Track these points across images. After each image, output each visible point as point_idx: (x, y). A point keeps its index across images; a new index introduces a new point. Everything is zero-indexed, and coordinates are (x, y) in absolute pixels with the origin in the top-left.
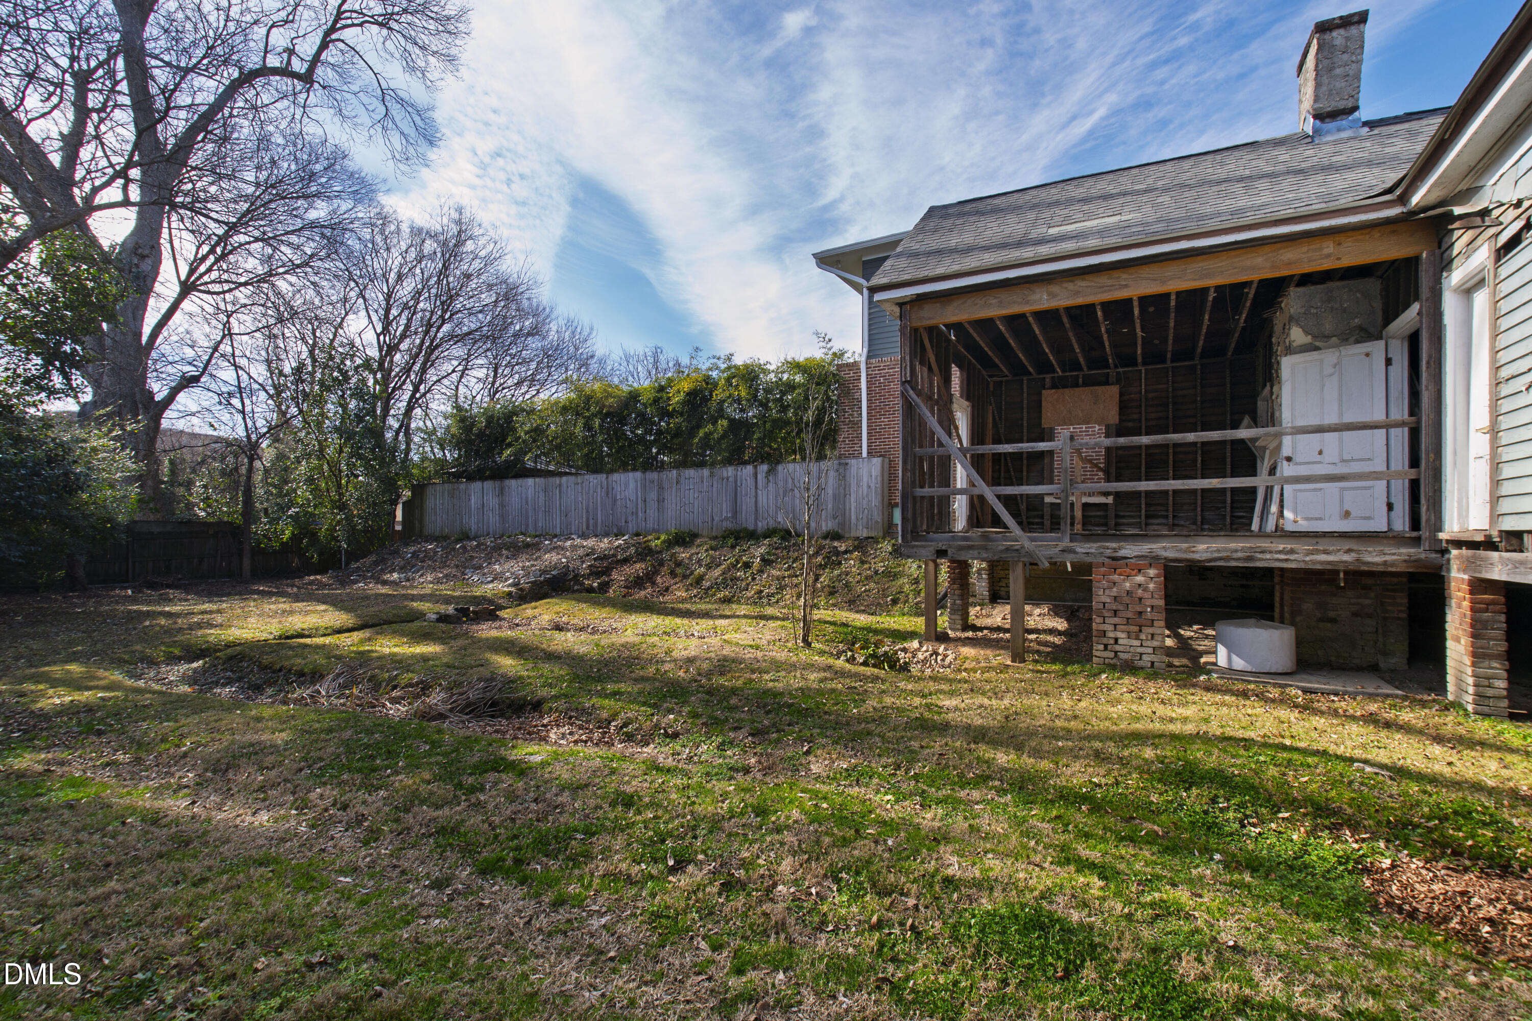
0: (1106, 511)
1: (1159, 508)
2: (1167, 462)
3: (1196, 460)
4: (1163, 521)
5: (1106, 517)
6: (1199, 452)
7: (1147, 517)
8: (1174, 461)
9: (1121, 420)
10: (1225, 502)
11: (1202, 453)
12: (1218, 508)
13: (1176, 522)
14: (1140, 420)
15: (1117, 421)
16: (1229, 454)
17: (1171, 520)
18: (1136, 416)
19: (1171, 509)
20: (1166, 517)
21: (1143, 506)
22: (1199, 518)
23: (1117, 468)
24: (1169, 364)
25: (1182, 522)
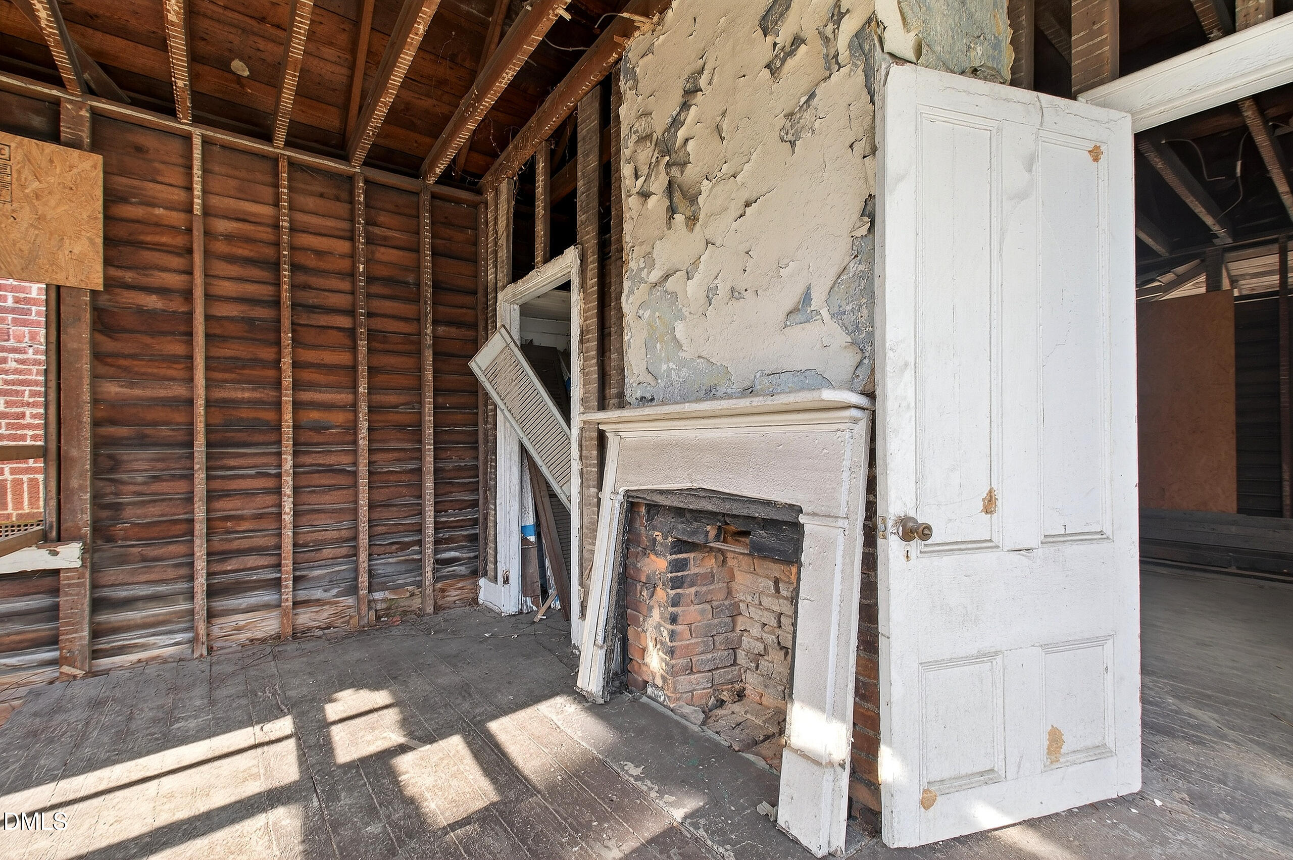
0: (55, 591)
1: (252, 561)
2: (278, 428)
3: (354, 428)
4: (268, 597)
5: (53, 612)
6: (363, 408)
7: (212, 592)
8: (296, 427)
9: (110, 283)
10: (419, 529)
11: (371, 409)
12: (406, 546)
13: (302, 595)
14: (188, 295)
15: (97, 281)
16: (429, 419)
17: (288, 594)
18: (174, 280)
19: (288, 563)
20: (277, 584)
21: (201, 565)
22: (364, 579)
23: (98, 444)
24: (278, 147)
25: (318, 594)
